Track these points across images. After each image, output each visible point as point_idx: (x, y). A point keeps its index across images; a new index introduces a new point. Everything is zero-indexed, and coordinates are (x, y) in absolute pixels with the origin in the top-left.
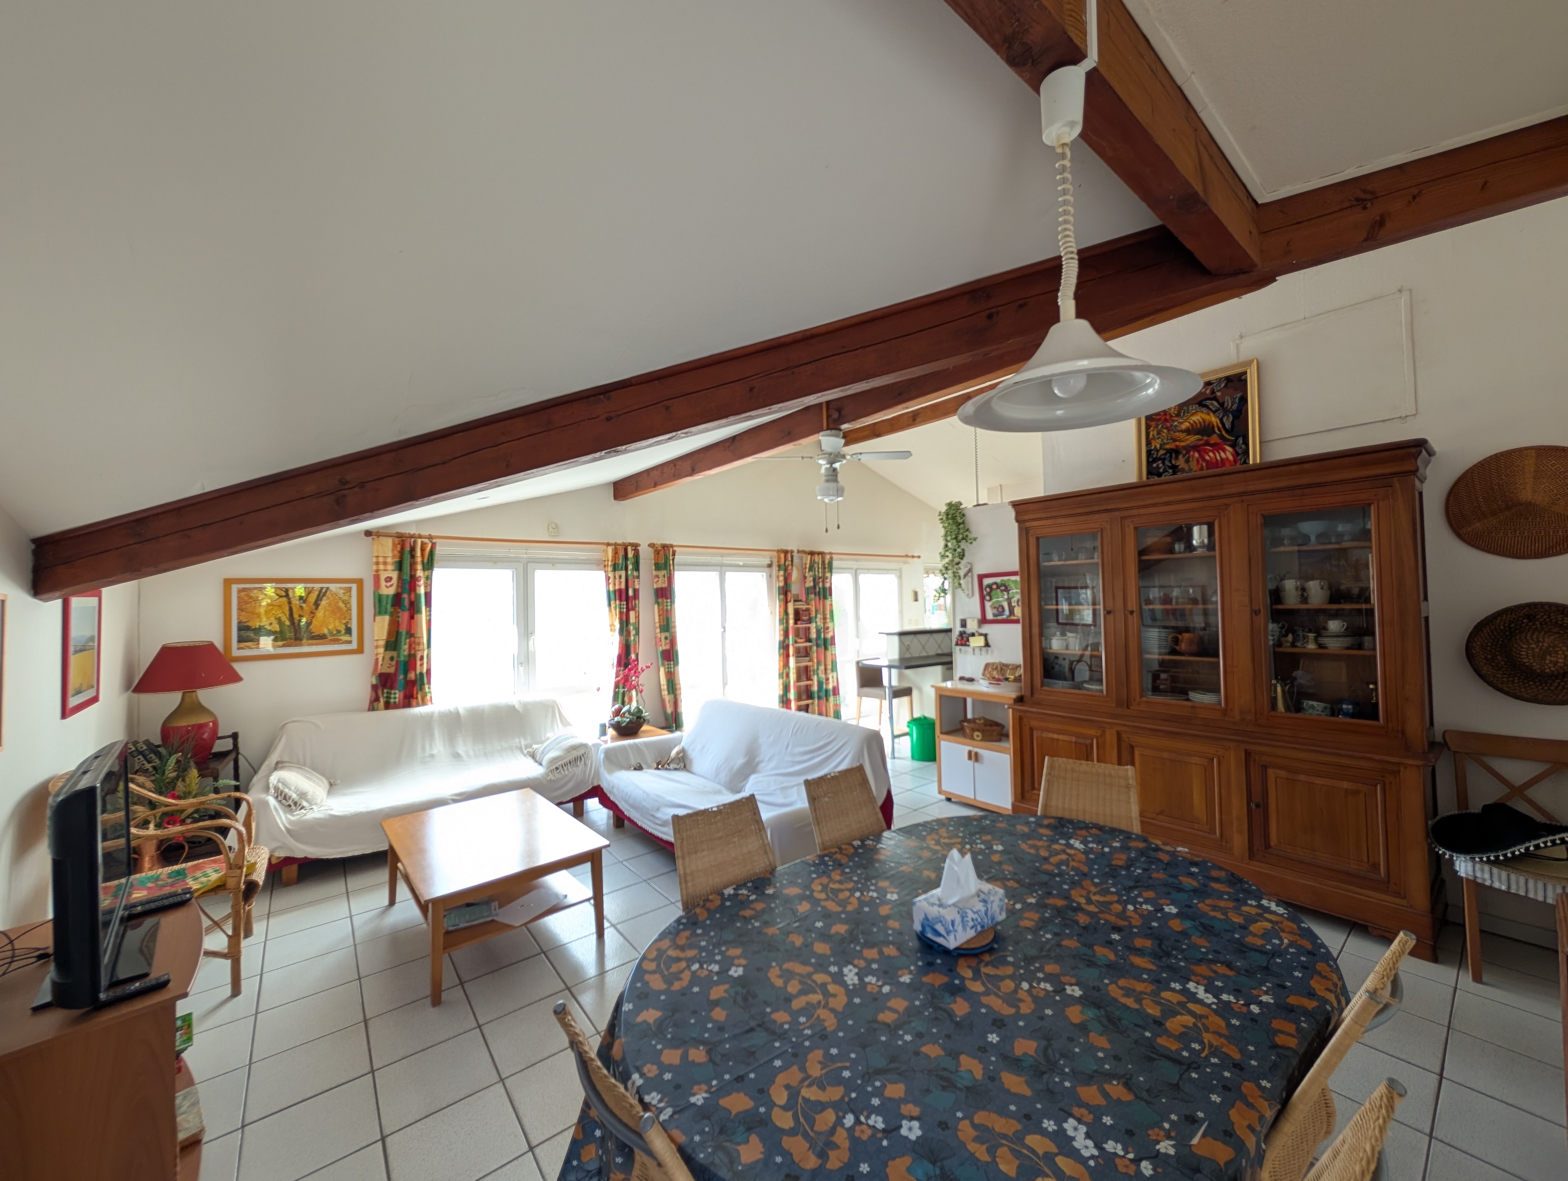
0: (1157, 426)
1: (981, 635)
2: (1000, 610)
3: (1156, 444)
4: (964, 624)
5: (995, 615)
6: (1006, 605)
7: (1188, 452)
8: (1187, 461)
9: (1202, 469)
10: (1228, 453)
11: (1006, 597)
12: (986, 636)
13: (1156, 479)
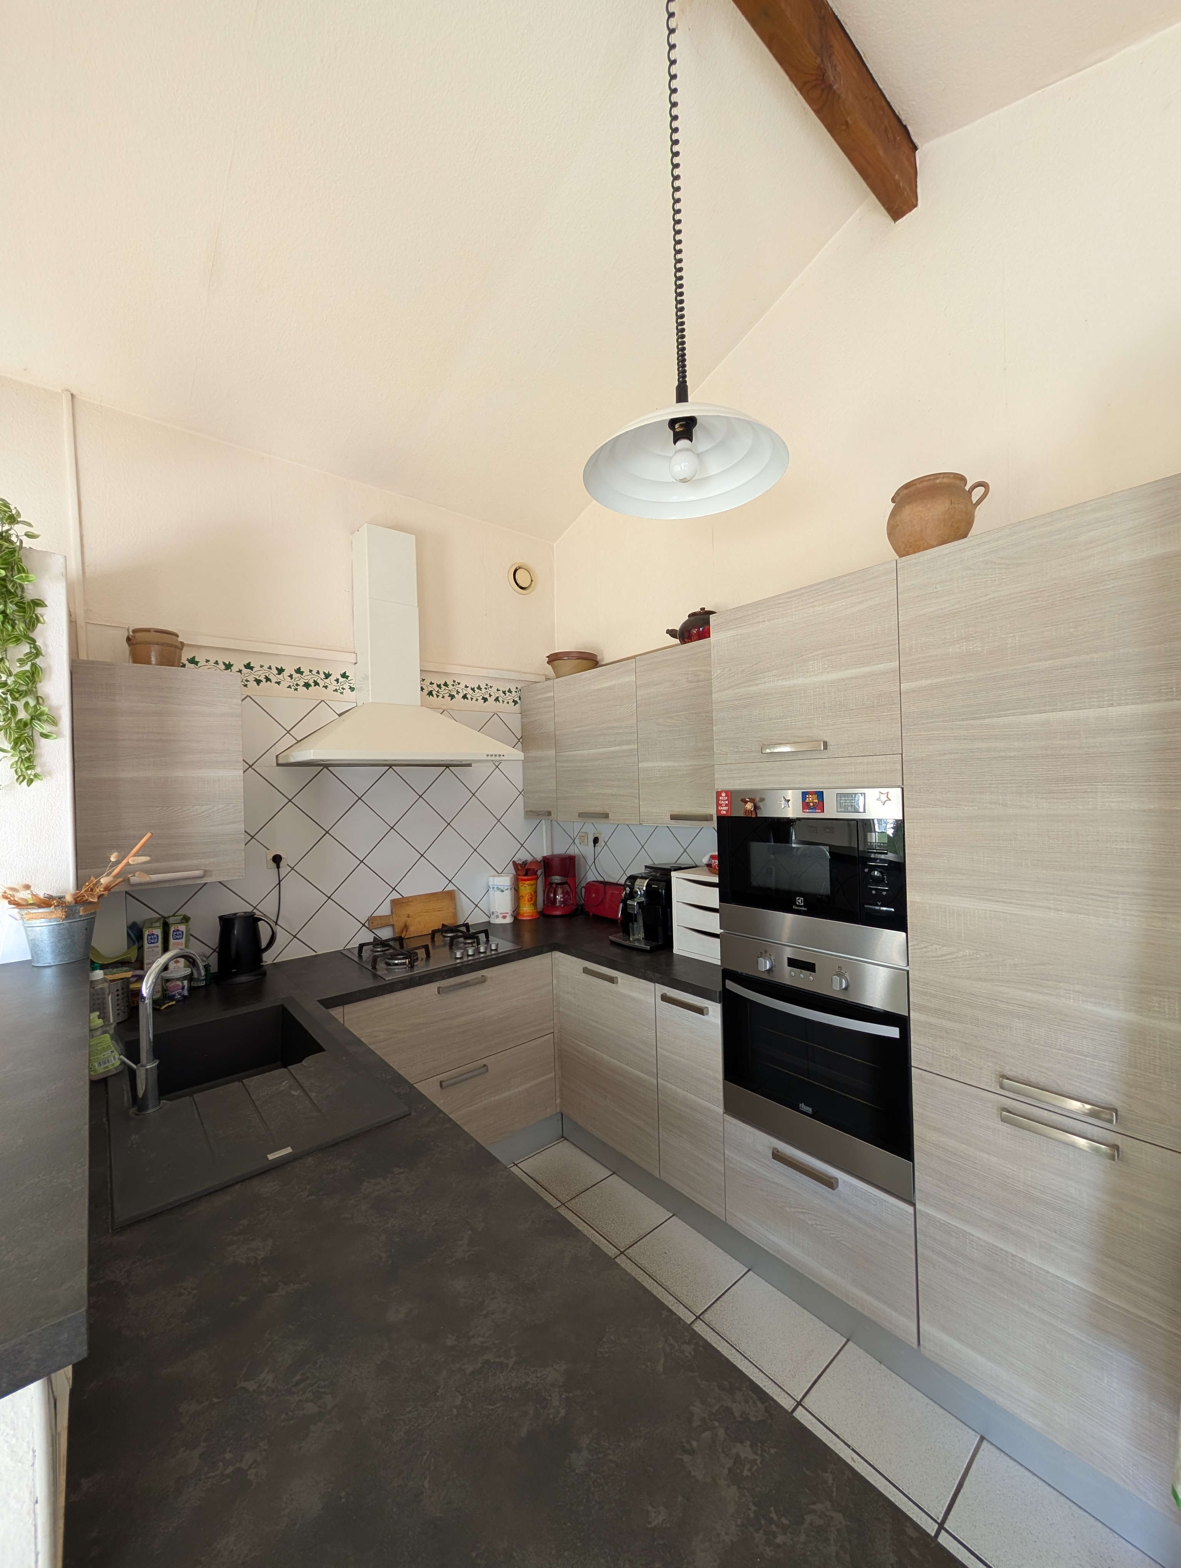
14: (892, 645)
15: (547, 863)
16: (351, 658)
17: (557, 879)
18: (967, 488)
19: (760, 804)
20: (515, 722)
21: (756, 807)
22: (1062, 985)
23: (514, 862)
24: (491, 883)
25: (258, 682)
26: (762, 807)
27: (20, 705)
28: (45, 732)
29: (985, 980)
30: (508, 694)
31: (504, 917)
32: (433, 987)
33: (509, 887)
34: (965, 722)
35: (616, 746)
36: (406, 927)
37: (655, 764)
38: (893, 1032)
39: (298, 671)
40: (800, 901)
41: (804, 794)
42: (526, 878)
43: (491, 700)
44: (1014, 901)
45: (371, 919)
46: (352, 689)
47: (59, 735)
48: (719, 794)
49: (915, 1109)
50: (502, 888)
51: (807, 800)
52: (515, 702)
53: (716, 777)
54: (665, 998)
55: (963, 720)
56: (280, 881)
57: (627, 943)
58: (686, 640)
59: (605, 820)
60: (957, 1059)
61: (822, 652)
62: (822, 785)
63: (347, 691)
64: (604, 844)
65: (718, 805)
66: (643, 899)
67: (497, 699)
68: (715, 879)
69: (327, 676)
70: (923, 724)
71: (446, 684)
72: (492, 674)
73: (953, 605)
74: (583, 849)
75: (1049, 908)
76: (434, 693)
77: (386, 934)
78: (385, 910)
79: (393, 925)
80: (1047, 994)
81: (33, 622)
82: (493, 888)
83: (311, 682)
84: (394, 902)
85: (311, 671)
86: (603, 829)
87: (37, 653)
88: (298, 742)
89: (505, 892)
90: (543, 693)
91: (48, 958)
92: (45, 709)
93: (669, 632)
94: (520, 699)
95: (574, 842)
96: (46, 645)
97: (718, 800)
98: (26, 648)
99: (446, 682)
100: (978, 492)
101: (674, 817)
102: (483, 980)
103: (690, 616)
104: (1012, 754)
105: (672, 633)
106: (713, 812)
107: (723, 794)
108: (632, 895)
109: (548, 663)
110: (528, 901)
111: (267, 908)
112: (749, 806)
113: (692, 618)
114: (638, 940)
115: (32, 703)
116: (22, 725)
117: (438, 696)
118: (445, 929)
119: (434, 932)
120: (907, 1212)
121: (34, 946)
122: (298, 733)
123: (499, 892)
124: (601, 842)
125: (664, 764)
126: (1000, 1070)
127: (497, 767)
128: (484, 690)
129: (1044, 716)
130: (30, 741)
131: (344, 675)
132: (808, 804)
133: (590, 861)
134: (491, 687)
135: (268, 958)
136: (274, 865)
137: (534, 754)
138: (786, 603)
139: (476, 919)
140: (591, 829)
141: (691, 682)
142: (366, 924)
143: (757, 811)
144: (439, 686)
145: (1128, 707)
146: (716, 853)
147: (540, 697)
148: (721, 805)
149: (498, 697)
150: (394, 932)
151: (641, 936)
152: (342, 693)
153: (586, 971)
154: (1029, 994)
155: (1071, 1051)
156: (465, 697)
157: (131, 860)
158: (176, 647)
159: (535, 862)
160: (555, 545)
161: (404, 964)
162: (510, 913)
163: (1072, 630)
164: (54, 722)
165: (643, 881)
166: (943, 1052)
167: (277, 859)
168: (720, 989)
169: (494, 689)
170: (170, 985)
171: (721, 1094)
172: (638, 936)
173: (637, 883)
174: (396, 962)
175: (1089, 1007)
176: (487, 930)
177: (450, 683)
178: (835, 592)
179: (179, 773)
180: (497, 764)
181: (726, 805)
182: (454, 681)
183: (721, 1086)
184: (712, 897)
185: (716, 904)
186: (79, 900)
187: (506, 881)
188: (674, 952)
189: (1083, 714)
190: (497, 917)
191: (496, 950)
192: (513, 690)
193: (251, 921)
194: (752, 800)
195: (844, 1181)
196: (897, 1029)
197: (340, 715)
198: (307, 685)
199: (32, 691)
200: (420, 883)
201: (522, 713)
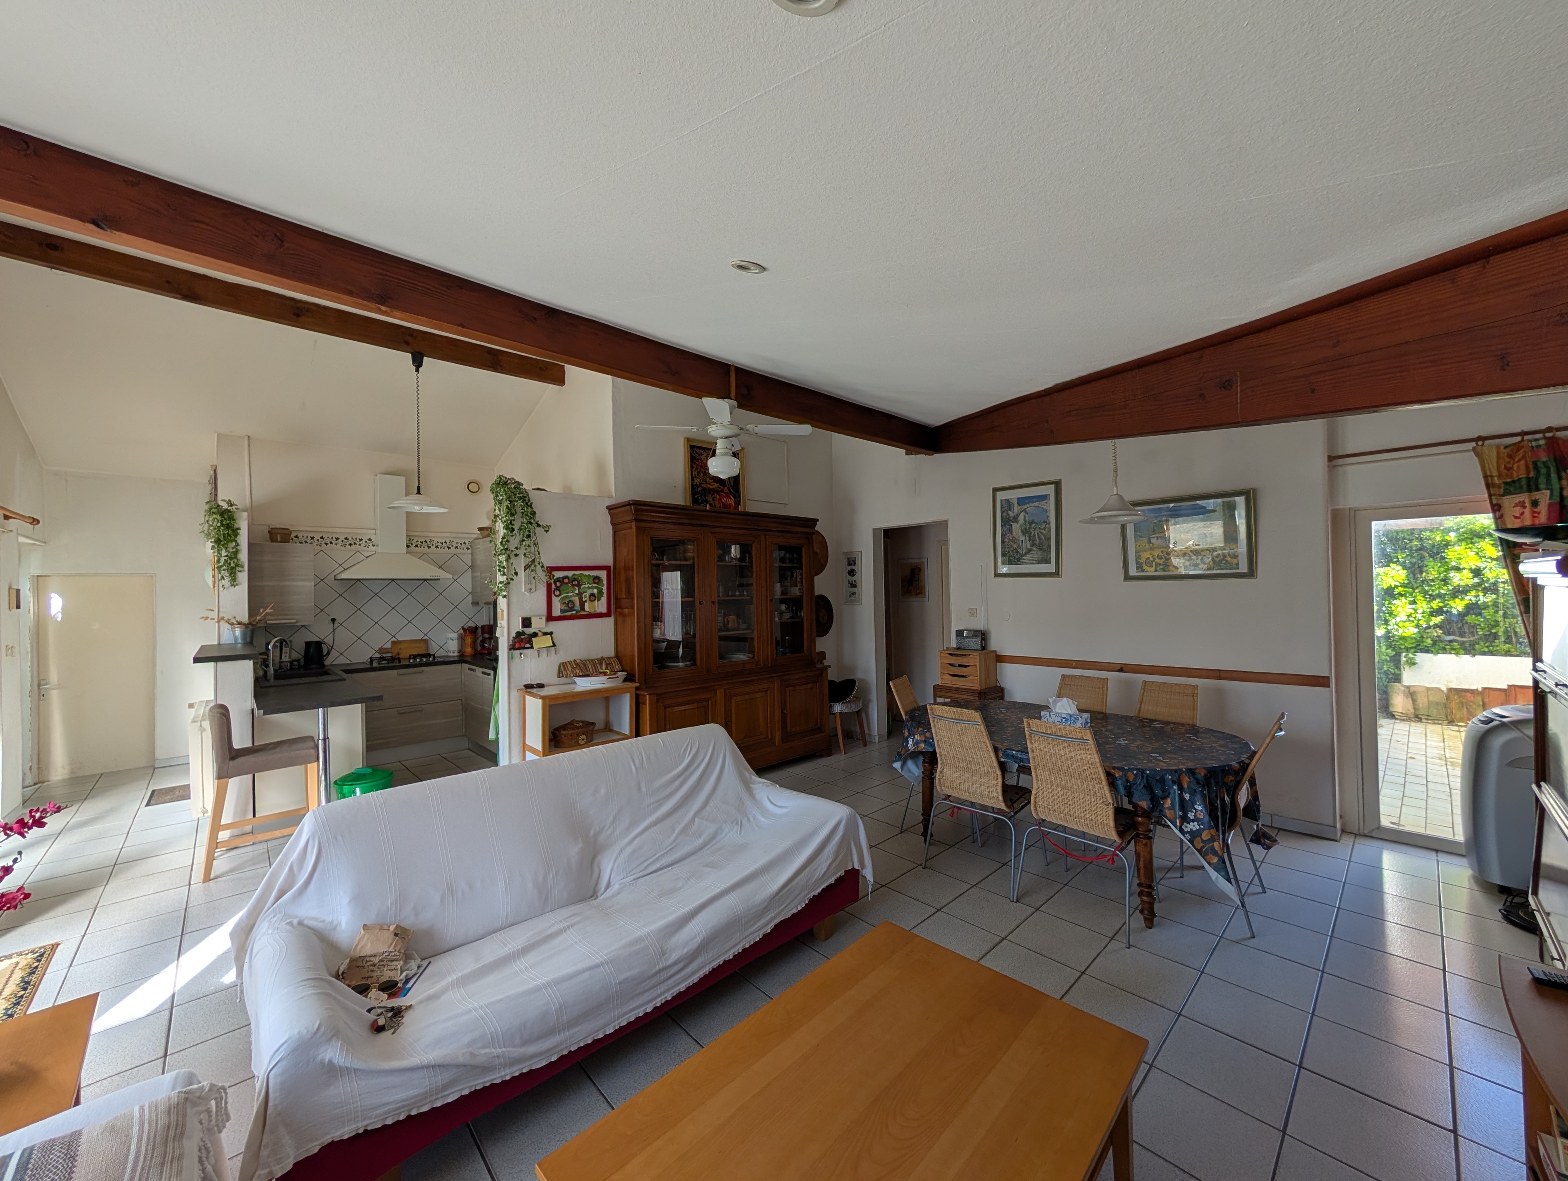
0: (697, 469)
1: (545, 634)
2: (568, 605)
3: (697, 481)
4: (527, 622)
5: (562, 611)
6: (576, 600)
7: (714, 494)
8: (713, 500)
9: (720, 507)
10: (731, 501)
11: (577, 592)
12: (551, 633)
13: (697, 507)
15: (483, 627)
16: (373, 532)
17: (487, 636)
20: (467, 559)
23: (461, 627)
24: (448, 636)
25: (326, 544)
27: (232, 562)
28: (240, 570)
30: (463, 544)
31: (454, 653)
32: (395, 672)
33: (458, 638)
36: (398, 654)
39: (346, 539)
42: (470, 634)
43: (452, 548)
45: (381, 649)
46: (374, 546)
47: (244, 571)
50: (454, 638)
52: (468, 549)
56: (335, 629)
63: (371, 546)
69: (361, 540)
72: (453, 535)
77: (387, 655)
78: (389, 645)
79: (391, 652)
81: (236, 535)
82: (449, 639)
83: (353, 543)
84: (393, 643)
85: (353, 538)
87: (238, 545)
88: (345, 569)
89: (456, 641)
91: (239, 641)
92: (240, 563)
94: (471, 547)
98: (234, 544)
102: (422, 671)
110: (468, 645)
111: (329, 640)
115: (236, 561)
116: (232, 568)
117: (420, 547)
121: (236, 638)
122: (346, 567)
123: (452, 641)
127: (455, 580)
130: (235, 573)
131: (370, 539)
134: (453, 542)
135: (327, 662)
136: (332, 623)
139: (440, 653)
142: (377, 650)
149: (457, 546)
150: (391, 654)
152: (368, 547)
153: (469, 670)
156: (436, 547)
157: (268, 611)
158: (289, 534)
159: (475, 627)
162: (457, 651)
164: (242, 567)
167: (333, 620)
170: (283, 664)
177: (428, 540)
179: (287, 583)
186: (250, 624)
187: (457, 635)
190: (450, 652)
192: (467, 542)
193: (319, 644)
197: (367, 557)
198: (350, 545)
199: (236, 557)
200: (409, 634)
201: (472, 554)
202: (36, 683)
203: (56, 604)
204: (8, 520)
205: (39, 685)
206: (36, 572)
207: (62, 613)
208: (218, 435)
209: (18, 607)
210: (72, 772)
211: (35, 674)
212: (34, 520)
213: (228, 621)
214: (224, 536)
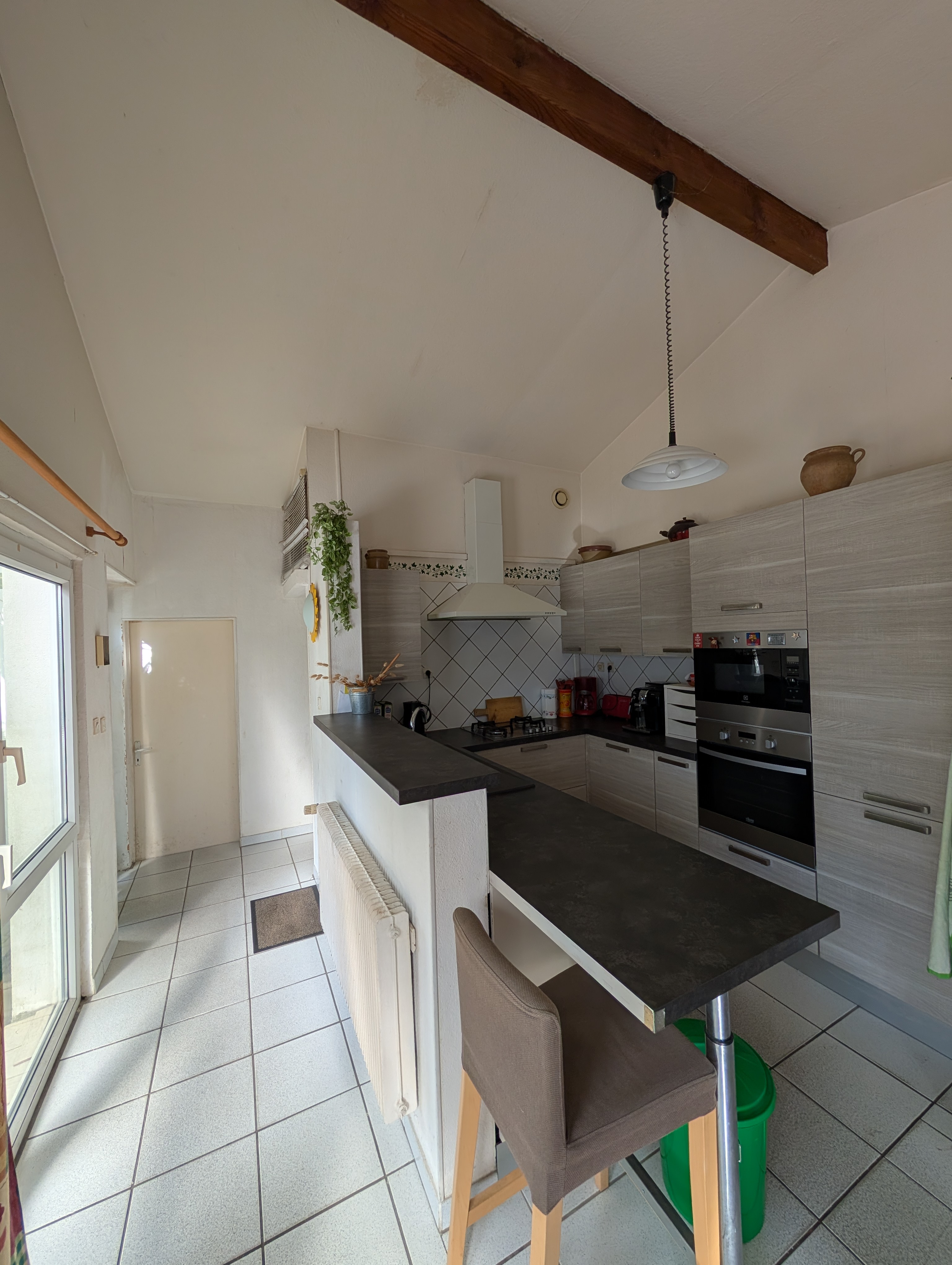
14: (800, 548)
15: (577, 681)
16: (465, 557)
17: (584, 692)
18: (851, 453)
19: (721, 641)
20: (557, 591)
21: (718, 643)
22: (899, 739)
23: (557, 681)
24: (543, 693)
25: (419, 573)
26: (722, 643)
27: (345, 593)
28: (353, 605)
29: (856, 739)
30: (552, 573)
31: (552, 715)
32: (518, 748)
33: (555, 696)
34: (843, 592)
35: (626, 606)
36: (494, 716)
37: (653, 617)
38: (803, 772)
39: (437, 566)
40: (746, 698)
41: (748, 635)
42: (565, 690)
43: (542, 578)
44: (872, 693)
45: (475, 711)
46: (465, 575)
47: (357, 607)
48: (695, 635)
49: (816, 815)
50: (550, 696)
51: (750, 638)
52: (556, 578)
53: (693, 625)
54: (660, 759)
55: (842, 591)
56: (430, 685)
57: (634, 730)
58: (673, 539)
59: (619, 653)
60: (840, 785)
61: (758, 551)
62: (759, 629)
63: (462, 576)
64: (615, 670)
65: (694, 641)
66: (644, 703)
67: (545, 577)
68: (693, 689)
69: (452, 568)
70: (819, 593)
71: (515, 569)
72: (542, 561)
73: (836, 526)
74: (602, 674)
75: (892, 697)
76: (509, 575)
77: (483, 719)
78: (482, 706)
79: (487, 715)
80: (891, 745)
81: (348, 554)
82: (545, 696)
83: (444, 572)
84: (487, 701)
85: (444, 566)
86: (615, 659)
87: (350, 568)
88: (438, 606)
89: (552, 699)
90: (578, 572)
91: (359, 711)
92: (352, 594)
93: (661, 532)
94: (559, 576)
95: (594, 669)
96: (352, 565)
97: (694, 639)
98: (346, 567)
99: (515, 568)
100: (859, 454)
101: (665, 651)
102: (545, 747)
103: (675, 523)
104: (870, 610)
105: (664, 533)
106: (691, 647)
107: (698, 635)
108: (637, 701)
109: (579, 553)
110: (566, 705)
111: (424, 700)
112: (714, 642)
113: (678, 525)
114: (642, 728)
115: (349, 592)
116: (345, 602)
117: (511, 577)
118: (516, 719)
119: (512, 720)
120: (812, 876)
121: (353, 705)
122: (438, 603)
123: (548, 698)
124: (614, 669)
125: (659, 617)
126: (865, 790)
127: (545, 620)
128: (537, 572)
129: (887, 589)
130: (348, 610)
131: (460, 567)
132: (750, 640)
133: (606, 682)
134: (542, 569)
136: (427, 677)
137: (572, 611)
138: (736, 522)
139: (535, 715)
140: (606, 660)
141: (676, 566)
142: (473, 714)
143: (719, 645)
144: (511, 570)
145: (934, 584)
146: (693, 673)
147: (572, 575)
148: (696, 642)
149: (546, 576)
150: (488, 718)
151: (644, 726)
152: (459, 577)
153: (608, 745)
154: (881, 745)
155: (904, 776)
156: (526, 576)
157: (393, 664)
158: (386, 558)
159: (569, 680)
160: (581, 474)
161: (501, 734)
162: (555, 712)
163: (903, 541)
164: (356, 601)
165: (644, 691)
166: (832, 782)
167: (428, 673)
168: (696, 752)
169: (543, 571)
171: (697, 816)
172: (642, 725)
173: (640, 693)
174: (496, 733)
175: (915, 751)
176: (541, 721)
177: (518, 568)
178: (766, 517)
179: (393, 625)
180: (545, 618)
181: (700, 642)
182: (520, 567)
183: (697, 811)
184: (691, 700)
185: (693, 705)
186: (366, 684)
187: (552, 692)
188: (667, 735)
189: (910, 588)
190: (547, 714)
191: (551, 730)
192: (555, 570)
193: (419, 705)
194: (716, 639)
195: (774, 861)
196: (805, 770)
197: (459, 590)
198: (442, 574)
199: (348, 587)
200: (502, 691)
201: (561, 585)
202: (131, 746)
203: (147, 654)
204: (91, 536)
205: (134, 749)
206: (128, 617)
207: (152, 664)
208: (308, 428)
209: (107, 662)
210: (166, 848)
211: (130, 736)
212: (121, 536)
213: (344, 681)
214: (336, 556)
